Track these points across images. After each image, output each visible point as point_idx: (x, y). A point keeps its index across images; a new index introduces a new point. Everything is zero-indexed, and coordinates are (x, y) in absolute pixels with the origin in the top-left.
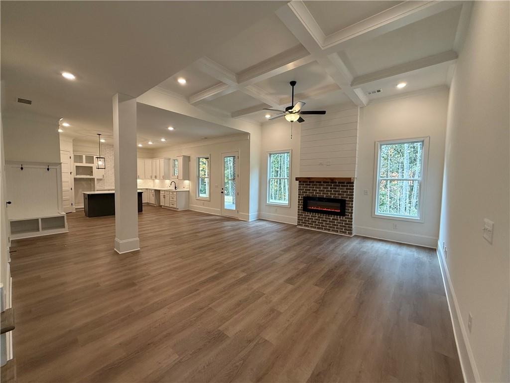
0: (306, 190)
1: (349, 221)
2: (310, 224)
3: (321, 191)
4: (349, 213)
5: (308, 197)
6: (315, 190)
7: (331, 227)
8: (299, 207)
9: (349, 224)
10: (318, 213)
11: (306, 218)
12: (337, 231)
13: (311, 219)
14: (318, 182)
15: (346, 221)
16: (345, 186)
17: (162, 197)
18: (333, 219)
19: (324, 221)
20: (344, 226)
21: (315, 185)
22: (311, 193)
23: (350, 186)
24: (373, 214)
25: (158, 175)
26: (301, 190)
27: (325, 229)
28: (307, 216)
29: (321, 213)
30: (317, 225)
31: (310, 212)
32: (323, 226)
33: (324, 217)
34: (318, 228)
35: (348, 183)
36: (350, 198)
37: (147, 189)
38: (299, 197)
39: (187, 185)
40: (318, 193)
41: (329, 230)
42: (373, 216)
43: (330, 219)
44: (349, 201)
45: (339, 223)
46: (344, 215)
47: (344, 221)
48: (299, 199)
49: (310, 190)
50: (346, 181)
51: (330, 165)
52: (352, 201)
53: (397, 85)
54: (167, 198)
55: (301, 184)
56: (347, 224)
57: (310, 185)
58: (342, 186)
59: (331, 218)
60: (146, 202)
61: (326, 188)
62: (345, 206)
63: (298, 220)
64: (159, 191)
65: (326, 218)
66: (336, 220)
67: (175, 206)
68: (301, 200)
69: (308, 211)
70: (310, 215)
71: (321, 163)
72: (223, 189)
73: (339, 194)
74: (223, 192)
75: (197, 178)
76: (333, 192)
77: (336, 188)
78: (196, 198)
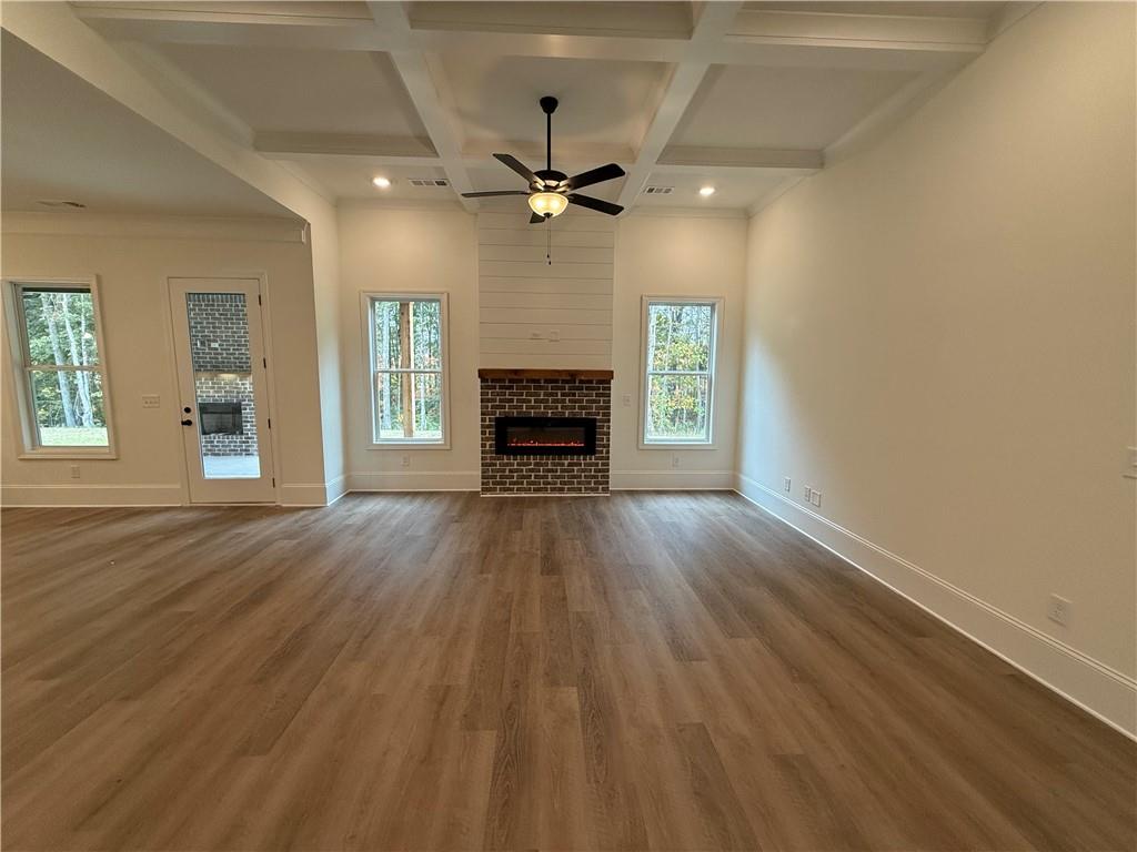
0: (501, 401)
1: (603, 465)
2: (515, 483)
3: (541, 401)
4: (604, 446)
5: (507, 417)
6: (524, 401)
7: (565, 483)
8: (483, 446)
9: (603, 471)
10: (535, 454)
11: (504, 471)
12: (580, 489)
13: (517, 470)
14: (534, 381)
15: (597, 464)
16: (593, 389)
18: (569, 465)
19: (549, 471)
20: (594, 477)
21: (524, 388)
22: (515, 407)
23: (604, 389)
24: (641, 442)
26: (488, 401)
27: (553, 490)
28: (507, 464)
29: (541, 454)
30: (534, 483)
31: (515, 454)
32: (548, 483)
33: (550, 462)
34: (536, 490)
35: (600, 382)
36: (604, 414)
38: (483, 420)
40: (533, 407)
41: (561, 490)
42: (641, 447)
43: (562, 465)
44: (601, 421)
45: (583, 471)
46: (593, 452)
47: (591, 465)
48: (482, 426)
49: (512, 401)
50: (595, 379)
51: (556, 341)
52: (609, 421)
53: (699, 190)
55: (488, 387)
56: (600, 471)
57: (512, 388)
58: (587, 388)
59: (566, 462)
61: (551, 395)
62: (594, 433)
63: (483, 477)
65: (553, 464)
66: (576, 464)
68: (489, 426)
69: (508, 454)
70: (515, 462)
71: (534, 335)
72: (188, 410)
73: (581, 408)
74: (188, 423)
75: (17, 373)
76: (568, 403)
77: (574, 395)
78: (19, 455)
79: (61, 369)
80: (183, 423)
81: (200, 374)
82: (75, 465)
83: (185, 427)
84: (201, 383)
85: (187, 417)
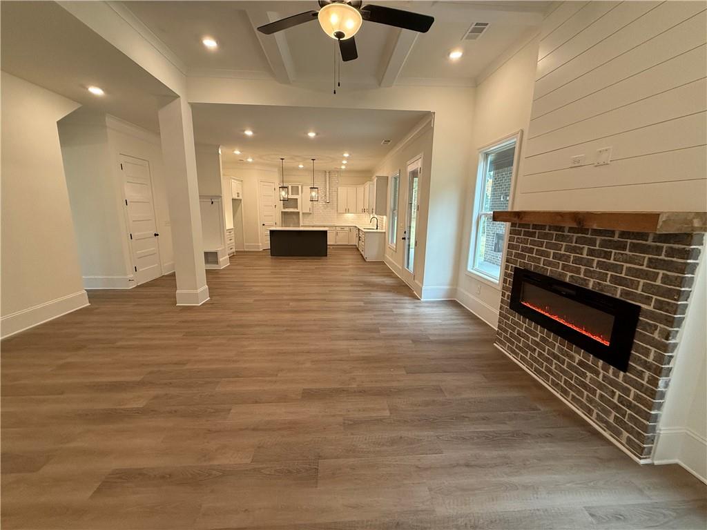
0: (523, 249)
1: (639, 398)
2: (520, 349)
3: (560, 257)
4: (647, 366)
5: (525, 270)
6: (543, 254)
7: (571, 387)
8: (502, 294)
11: (514, 330)
12: (590, 412)
13: (524, 336)
14: (557, 227)
15: (627, 392)
16: (644, 249)
18: (581, 363)
19: (555, 356)
21: (547, 237)
22: (534, 259)
23: (671, 252)
26: (514, 247)
27: (554, 384)
28: (517, 324)
29: (550, 329)
30: (537, 361)
31: (525, 316)
32: (550, 371)
33: (558, 345)
34: (537, 371)
35: (664, 238)
36: (660, 305)
38: (506, 267)
40: (550, 264)
41: (565, 392)
43: (572, 358)
44: (653, 316)
45: (601, 386)
46: (623, 365)
48: (505, 273)
49: (532, 251)
55: (515, 232)
57: (534, 234)
58: (634, 248)
59: (577, 357)
61: (574, 250)
62: (633, 333)
63: (499, 327)
65: (561, 350)
66: (590, 369)
67: (364, 254)
68: (509, 275)
69: (520, 313)
70: (524, 325)
73: (617, 281)
76: (595, 268)
77: (607, 255)
85: (404, 236)
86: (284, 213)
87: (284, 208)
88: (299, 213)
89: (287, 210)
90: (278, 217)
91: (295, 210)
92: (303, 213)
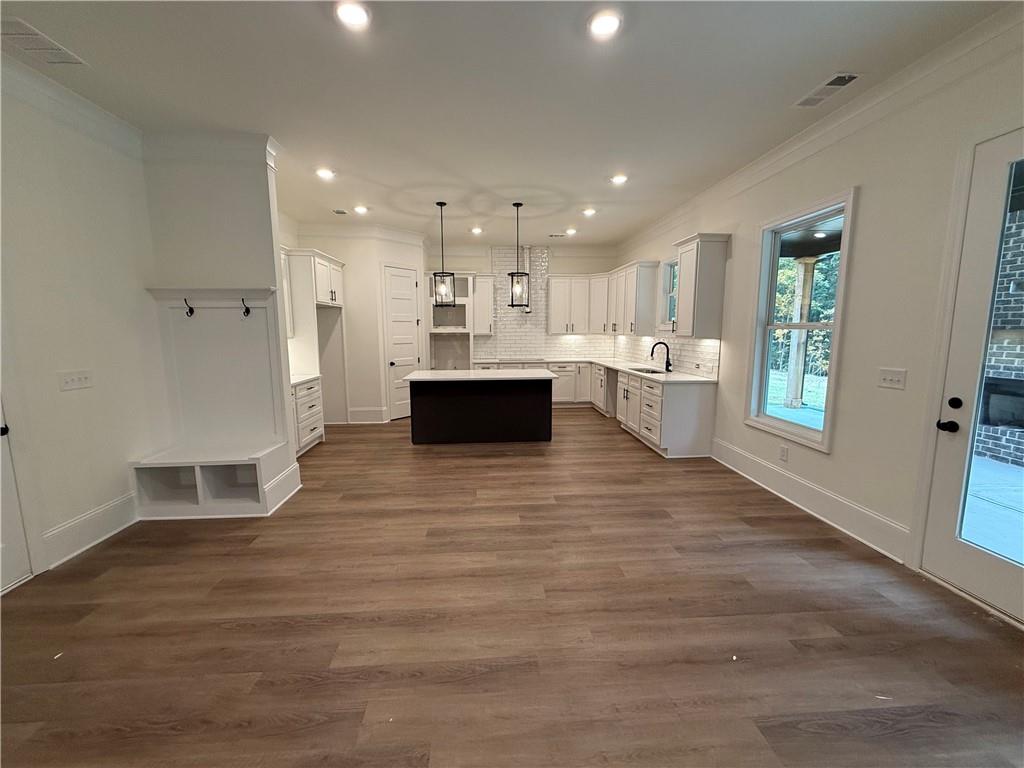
17: (620, 394)
25: (620, 323)
37: (591, 363)
39: (710, 356)
54: (634, 399)
60: (588, 399)
64: (616, 372)
67: (655, 438)
72: (956, 403)
74: (952, 427)
75: (759, 331)
78: (746, 419)
79: (796, 327)
80: (942, 426)
81: (1001, 334)
82: (784, 445)
83: (944, 434)
84: (999, 348)
85: (951, 415)
86: (434, 337)
87: (436, 324)
88: (468, 335)
89: (441, 330)
90: (422, 346)
91: (460, 330)
92: (475, 336)
